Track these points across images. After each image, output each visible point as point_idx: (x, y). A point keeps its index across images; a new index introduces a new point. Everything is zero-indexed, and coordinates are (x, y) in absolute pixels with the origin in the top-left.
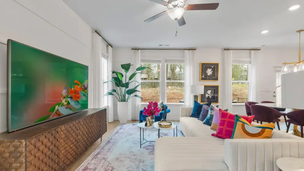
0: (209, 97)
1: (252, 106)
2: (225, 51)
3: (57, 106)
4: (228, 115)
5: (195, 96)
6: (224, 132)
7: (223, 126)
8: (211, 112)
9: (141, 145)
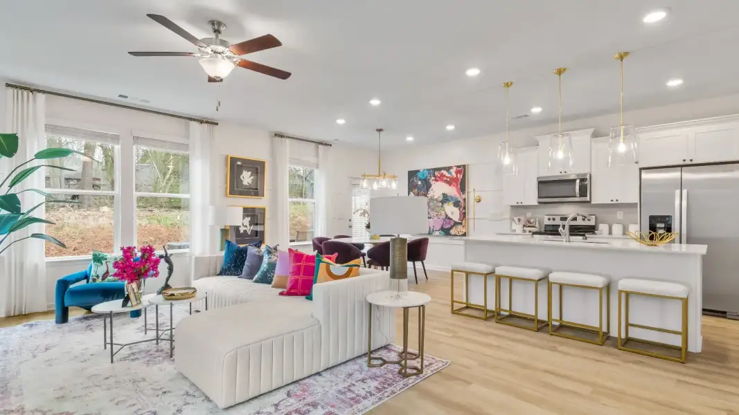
0: (245, 231)
1: (325, 244)
2: (277, 138)
4: (305, 257)
5: (222, 230)
6: (299, 286)
7: (299, 274)
8: (270, 258)
9: (112, 356)
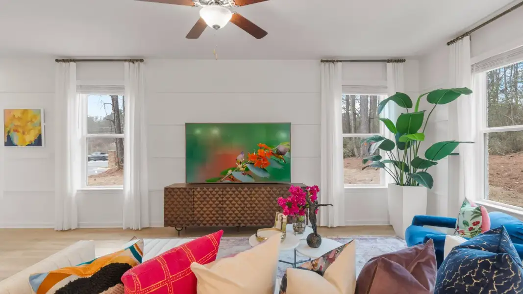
3: (231, 170)
